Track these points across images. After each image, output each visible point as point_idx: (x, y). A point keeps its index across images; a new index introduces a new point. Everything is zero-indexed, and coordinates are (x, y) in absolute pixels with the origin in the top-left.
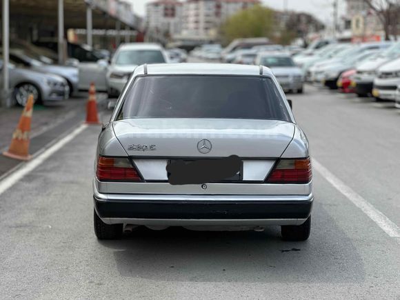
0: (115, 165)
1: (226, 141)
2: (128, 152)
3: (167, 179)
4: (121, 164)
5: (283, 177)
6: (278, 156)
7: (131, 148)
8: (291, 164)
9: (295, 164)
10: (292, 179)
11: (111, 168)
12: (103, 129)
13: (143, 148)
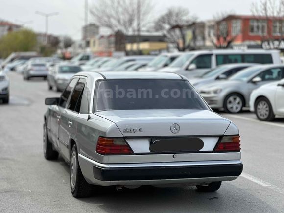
0: (114, 143)
1: (190, 124)
2: (124, 133)
3: (149, 152)
4: (118, 143)
5: (224, 148)
6: (222, 133)
7: (125, 131)
8: (230, 139)
9: (233, 139)
10: (231, 149)
11: (111, 146)
12: (89, 118)
13: (134, 131)
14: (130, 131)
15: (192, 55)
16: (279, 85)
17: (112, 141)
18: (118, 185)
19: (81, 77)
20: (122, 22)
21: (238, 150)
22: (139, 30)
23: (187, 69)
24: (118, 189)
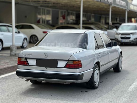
2: (25, 56)
3: (35, 65)
4: (23, 60)
5: (69, 66)
9: (73, 62)
13: (29, 55)
17: (20, 59)
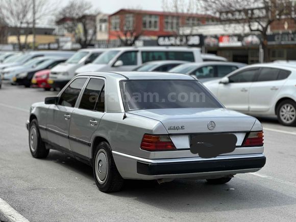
0: (160, 140)
2: (168, 131)
3: (189, 147)
6: (249, 130)
7: (170, 129)
8: (255, 135)
9: (257, 135)
10: (256, 144)
11: (156, 142)
12: (125, 117)
13: (177, 128)
14: (174, 128)
15: (118, 52)
16: (220, 83)
17: (158, 138)
18: (160, 179)
19: (91, 77)
20: (15, 13)
21: (261, 145)
22: (34, 22)
23: (113, 66)
24: (159, 183)
